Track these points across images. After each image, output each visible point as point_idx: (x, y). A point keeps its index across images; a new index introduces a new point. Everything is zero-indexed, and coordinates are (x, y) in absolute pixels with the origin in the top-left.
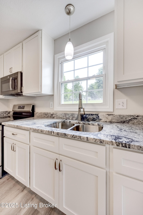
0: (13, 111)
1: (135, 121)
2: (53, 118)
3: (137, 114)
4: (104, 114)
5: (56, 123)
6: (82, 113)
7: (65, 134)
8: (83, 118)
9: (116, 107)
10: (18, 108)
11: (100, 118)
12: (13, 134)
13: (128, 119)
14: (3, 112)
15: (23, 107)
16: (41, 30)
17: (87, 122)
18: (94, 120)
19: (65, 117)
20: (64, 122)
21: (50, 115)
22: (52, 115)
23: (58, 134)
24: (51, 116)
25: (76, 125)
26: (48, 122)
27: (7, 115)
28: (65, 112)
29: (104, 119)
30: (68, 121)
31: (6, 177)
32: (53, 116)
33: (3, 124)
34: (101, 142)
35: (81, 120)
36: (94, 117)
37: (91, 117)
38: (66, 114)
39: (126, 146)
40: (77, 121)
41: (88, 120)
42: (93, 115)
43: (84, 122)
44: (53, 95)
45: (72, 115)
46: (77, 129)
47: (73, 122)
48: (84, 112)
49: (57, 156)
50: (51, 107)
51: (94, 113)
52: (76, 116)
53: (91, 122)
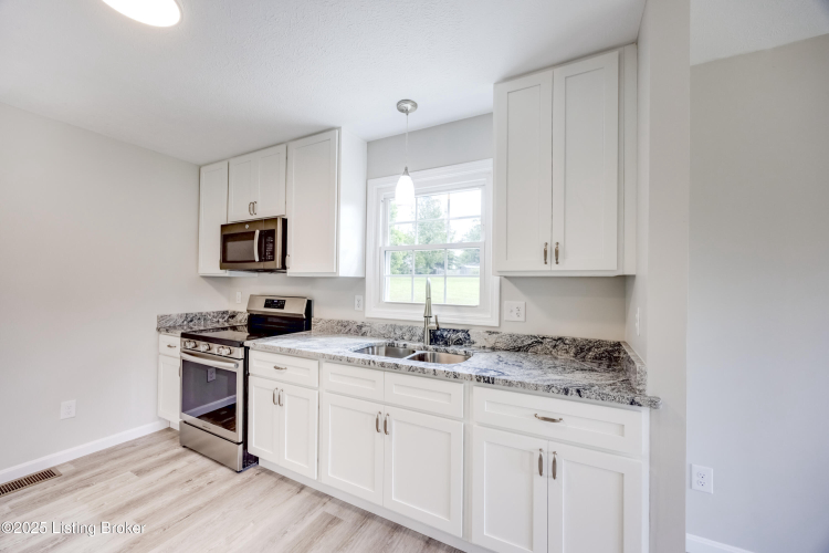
0: (248, 311)
1: (539, 347)
2: (364, 334)
3: (544, 334)
4: (481, 331)
5: (372, 347)
6: (434, 326)
7: (397, 365)
8: (436, 337)
9: (505, 317)
10: (267, 306)
11: (472, 338)
12: (276, 368)
13: (526, 343)
14: (218, 313)
15: (281, 304)
16: (339, 128)
17: (443, 348)
18: (459, 342)
19: (392, 334)
20: (391, 345)
21: (355, 327)
22: (360, 327)
23: (382, 365)
24: (360, 330)
25: (418, 353)
26: (355, 344)
27: (228, 321)
28: (393, 323)
29: (479, 343)
30: (401, 343)
31: (251, 471)
32: (364, 329)
33: (247, 343)
34: (455, 377)
35: (431, 341)
36: (461, 335)
37: (454, 336)
38: (394, 327)
39: (489, 381)
40: (421, 344)
41: (446, 344)
42: (458, 331)
43: (435, 347)
44: (363, 279)
45: (411, 329)
46: (422, 358)
47: (411, 345)
48: (437, 323)
49: (381, 408)
50: (356, 308)
51: (460, 328)
52: (419, 332)
53: (452, 348)
